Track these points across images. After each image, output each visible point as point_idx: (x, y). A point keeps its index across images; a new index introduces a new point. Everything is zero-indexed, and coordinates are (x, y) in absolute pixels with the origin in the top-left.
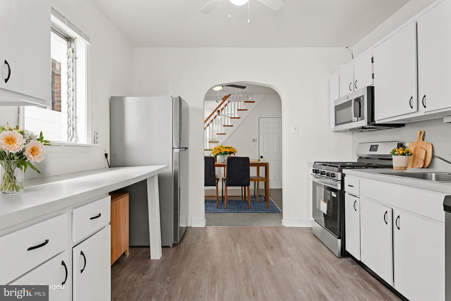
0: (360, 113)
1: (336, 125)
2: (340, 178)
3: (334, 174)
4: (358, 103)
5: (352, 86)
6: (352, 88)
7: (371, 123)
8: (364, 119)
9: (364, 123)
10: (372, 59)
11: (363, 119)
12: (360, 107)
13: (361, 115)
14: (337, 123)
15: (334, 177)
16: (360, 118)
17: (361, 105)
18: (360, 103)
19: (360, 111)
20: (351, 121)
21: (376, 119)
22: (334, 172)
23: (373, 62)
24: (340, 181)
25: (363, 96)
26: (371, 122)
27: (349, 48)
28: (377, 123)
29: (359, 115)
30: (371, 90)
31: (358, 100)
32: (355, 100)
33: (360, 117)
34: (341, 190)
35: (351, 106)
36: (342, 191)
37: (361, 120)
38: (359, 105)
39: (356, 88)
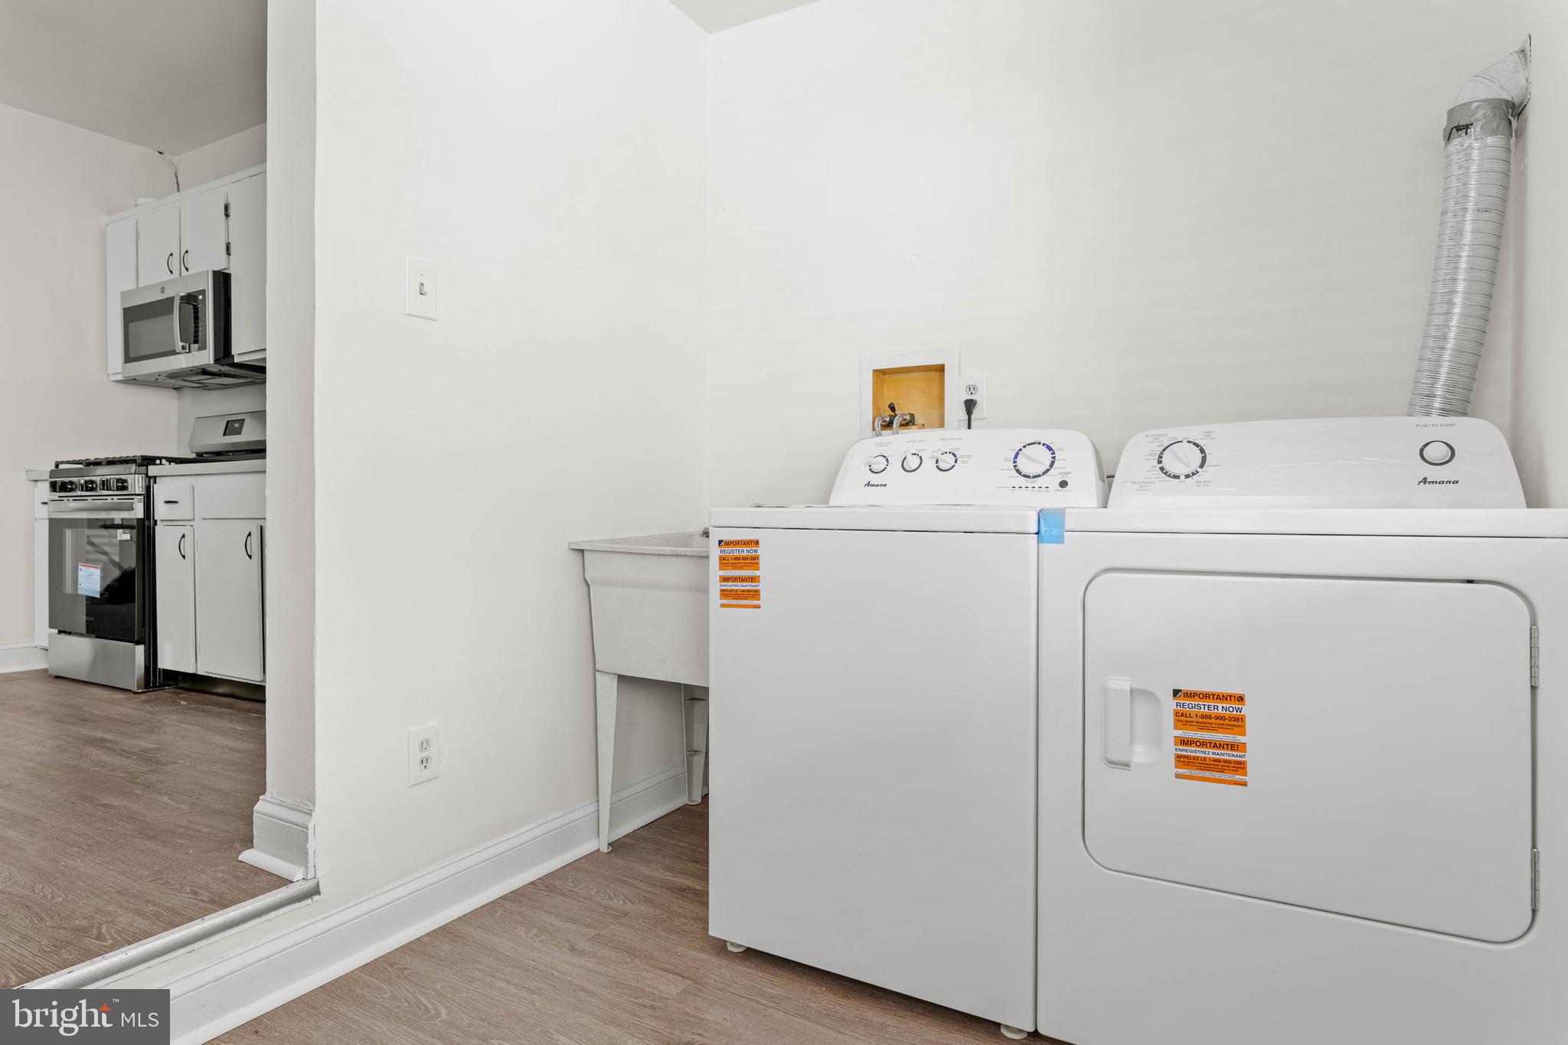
0: (196, 332)
1: (128, 359)
2: (141, 489)
3: (125, 481)
4: (192, 307)
5: (175, 264)
6: (175, 267)
7: (224, 361)
8: (205, 348)
9: (205, 357)
10: (226, 208)
11: (203, 347)
12: (196, 318)
13: (200, 338)
14: (132, 355)
15: (124, 488)
16: (196, 346)
17: (200, 314)
18: (196, 308)
19: (196, 327)
20: (174, 353)
21: (234, 351)
22: (123, 477)
23: (227, 215)
24: (142, 497)
25: (203, 292)
26: (223, 358)
27: (167, 156)
28: (237, 360)
29: (195, 338)
30: (222, 281)
31: (191, 300)
32: (182, 298)
33: (196, 342)
34: (144, 519)
35: (172, 312)
36: (147, 523)
37: (199, 349)
38: (195, 313)
39: (187, 269)
